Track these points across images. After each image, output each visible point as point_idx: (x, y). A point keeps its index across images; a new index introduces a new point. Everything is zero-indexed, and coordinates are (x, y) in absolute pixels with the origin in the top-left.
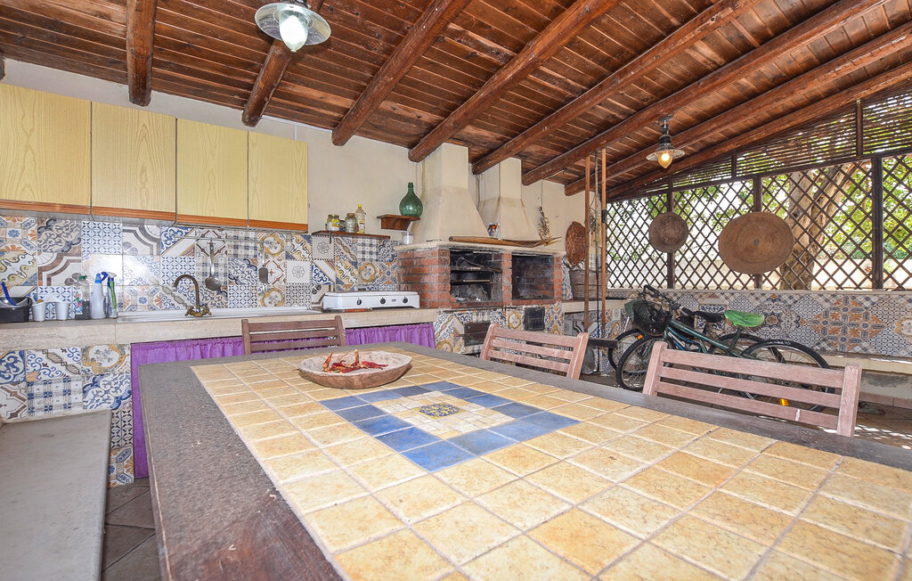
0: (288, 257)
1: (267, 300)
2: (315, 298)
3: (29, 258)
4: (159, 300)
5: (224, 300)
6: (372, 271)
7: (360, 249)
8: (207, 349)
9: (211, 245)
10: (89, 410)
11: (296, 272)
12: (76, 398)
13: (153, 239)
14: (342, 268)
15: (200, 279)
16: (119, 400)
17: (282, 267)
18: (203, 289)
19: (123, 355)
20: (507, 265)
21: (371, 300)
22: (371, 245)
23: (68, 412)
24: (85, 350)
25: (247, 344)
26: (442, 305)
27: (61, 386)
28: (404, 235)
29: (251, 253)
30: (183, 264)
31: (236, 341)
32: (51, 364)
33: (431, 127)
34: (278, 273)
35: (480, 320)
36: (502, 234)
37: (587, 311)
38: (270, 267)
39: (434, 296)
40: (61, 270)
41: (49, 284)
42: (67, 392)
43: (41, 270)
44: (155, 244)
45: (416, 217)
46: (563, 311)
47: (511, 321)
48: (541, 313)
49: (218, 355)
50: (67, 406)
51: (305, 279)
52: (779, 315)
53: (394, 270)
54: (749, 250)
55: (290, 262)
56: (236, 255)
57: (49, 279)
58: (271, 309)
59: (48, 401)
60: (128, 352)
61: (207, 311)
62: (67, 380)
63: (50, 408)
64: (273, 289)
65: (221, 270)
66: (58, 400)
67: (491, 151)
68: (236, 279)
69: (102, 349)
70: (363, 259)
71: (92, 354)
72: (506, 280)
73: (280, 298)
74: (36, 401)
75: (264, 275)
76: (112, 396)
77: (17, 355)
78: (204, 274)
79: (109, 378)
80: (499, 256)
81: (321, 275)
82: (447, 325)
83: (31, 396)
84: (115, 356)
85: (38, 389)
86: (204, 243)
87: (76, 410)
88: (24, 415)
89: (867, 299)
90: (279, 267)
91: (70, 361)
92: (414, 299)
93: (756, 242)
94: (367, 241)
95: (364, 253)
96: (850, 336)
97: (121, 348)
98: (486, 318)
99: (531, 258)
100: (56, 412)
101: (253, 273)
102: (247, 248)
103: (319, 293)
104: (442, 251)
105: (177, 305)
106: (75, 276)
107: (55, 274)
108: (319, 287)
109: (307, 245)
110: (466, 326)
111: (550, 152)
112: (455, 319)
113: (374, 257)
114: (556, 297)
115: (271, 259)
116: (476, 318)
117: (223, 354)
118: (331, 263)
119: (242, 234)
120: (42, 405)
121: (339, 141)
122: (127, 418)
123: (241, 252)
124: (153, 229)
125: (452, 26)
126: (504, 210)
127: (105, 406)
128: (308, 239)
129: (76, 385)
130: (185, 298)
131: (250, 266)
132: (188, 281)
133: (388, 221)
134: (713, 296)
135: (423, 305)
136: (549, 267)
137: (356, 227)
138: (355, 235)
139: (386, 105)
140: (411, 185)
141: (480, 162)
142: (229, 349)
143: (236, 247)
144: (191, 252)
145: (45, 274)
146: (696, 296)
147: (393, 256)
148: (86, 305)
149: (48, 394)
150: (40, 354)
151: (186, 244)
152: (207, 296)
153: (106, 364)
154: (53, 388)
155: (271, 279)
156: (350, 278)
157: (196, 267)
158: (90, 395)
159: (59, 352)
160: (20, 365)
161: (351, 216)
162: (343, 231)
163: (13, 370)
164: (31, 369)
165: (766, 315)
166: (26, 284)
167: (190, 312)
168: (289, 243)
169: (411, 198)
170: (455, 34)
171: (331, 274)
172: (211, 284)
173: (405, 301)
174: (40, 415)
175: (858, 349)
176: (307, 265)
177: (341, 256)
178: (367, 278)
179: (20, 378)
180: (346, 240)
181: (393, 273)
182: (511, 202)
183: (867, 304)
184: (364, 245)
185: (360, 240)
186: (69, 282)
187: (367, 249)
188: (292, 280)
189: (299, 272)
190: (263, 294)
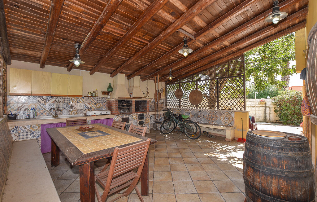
0: (78, 102)
1: (72, 113)
2: (85, 112)
3: (16, 105)
4: (46, 114)
5: (61, 113)
6: (100, 105)
7: (97, 100)
8: (58, 125)
9: (59, 100)
10: (31, 139)
11: (80, 106)
12: (29, 136)
13: (45, 100)
14: (92, 105)
15: (56, 108)
16: (38, 136)
17: (76, 105)
18: (57, 111)
19: (39, 127)
20: (133, 104)
21: (98, 113)
22: (99, 99)
23: (27, 139)
24: (31, 126)
25: (67, 124)
26: (116, 114)
27: (26, 134)
28: (108, 96)
29: (69, 102)
30: (52, 105)
31: (64, 123)
32: (24, 129)
33: (114, 71)
34: (75, 106)
35: (126, 117)
36: (133, 95)
37: (155, 114)
38: (73, 105)
39: (114, 112)
40: (23, 107)
41: (20, 111)
42: (27, 135)
43: (18, 107)
44: (45, 101)
45: (111, 92)
46: (150, 114)
47: (135, 117)
48: (143, 115)
49: (60, 127)
50: (27, 138)
51: (82, 108)
52: (200, 115)
53: (106, 104)
54: (195, 99)
55: (78, 104)
56: (65, 102)
57: (20, 109)
58: (73, 115)
59: (23, 137)
60: (40, 126)
61: (57, 116)
62: (27, 132)
63: (23, 138)
64: (74, 110)
65: (61, 106)
66: (25, 137)
67: (131, 75)
68: (65, 108)
69: (35, 125)
70: (98, 102)
71: (32, 127)
72: (133, 107)
73: (76, 113)
74: (20, 137)
75: (72, 107)
76: (37, 136)
77: (17, 127)
78: (57, 107)
79: (36, 132)
80: (131, 101)
81: (86, 106)
82: (117, 118)
83: (19, 136)
84: (37, 127)
85: (21, 134)
86: (57, 100)
87: (29, 139)
88: (18, 140)
89: (216, 112)
90: (75, 105)
91: (28, 128)
92: (109, 112)
93: (196, 97)
94: (99, 98)
95: (97, 101)
96: (212, 120)
97: (39, 125)
98: (128, 117)
99: (141, 101)
100: (24, 139)
101: (69, 107)
102: (67, 101)
103: (86, 111)
104: (116, 101)
105: (50, 115)
106: (26, 109)
107: (22, 108)
108: (86, 110)
109: (83, 99)
110: (122, 119)
111: (146, 75)
112: (119, 117)
113: (100, 102)
114: (147, 111)
115: (74, 103)
116: (125, 117)
117: (61, 126)
118: (89, 103)
119: (66, 98)
120: (21, 138)
121: (91, 73)
122: (40, 141)
123: (66, 102)
124: (45, 97)
125: (114, 55)
126: (134, 89)
127: (35, 138)
128: (83, 98)
129: (29, 133)
130: (52, 113)
131: (68, 105)
132: (53, 109)
133: (104, 93)
134: (188, 110)
135: (112, 114)
136: (146, 103)
137: (95, 95)
138: (95, 97)
139: (102, 67)
140: (110, 84)
141: (129, 77)
142: (63, 125)
143: (65, 101)
144: (54, 102)
145: (19, 108)
146: (185, 110)
147: (105, 101)
148: (29, 116)
149: (23, 135)
150: (21, 127)
151: (53, 100)
152: (58, 113)
153: (35, 129)
154: (24, 134)
155: (73, 108)
156: (94, 107)
157: (55, 106)
158: (32, 135)
159: (25, 126)
160: (17, 129)
161: (94, 92)
162: (92, 96)
163: (16, 130)
164: (19, 130)
165: (198, 115)
166: (15, 111)
167: (53, 116)
168: (78, 99)
169: (110, 87)
170: (114, 56)
171: (89, 106)
172: (58, 110)
173: (107, 113)
174: (21, 140)
175: (213, 123)
176: (83, 104)
177: (92, 102)
178: (99, 107)
179: (17, 132)
180: (93, 98)
181: (106, 106)
182: (137, 87)
183: (216, 113)
184: (98, 99)
185: (97, 98)
186: (25, 110)
187: (98, 100)
188: (79, 108)
189: (81, 106)
190: (71, 112)
